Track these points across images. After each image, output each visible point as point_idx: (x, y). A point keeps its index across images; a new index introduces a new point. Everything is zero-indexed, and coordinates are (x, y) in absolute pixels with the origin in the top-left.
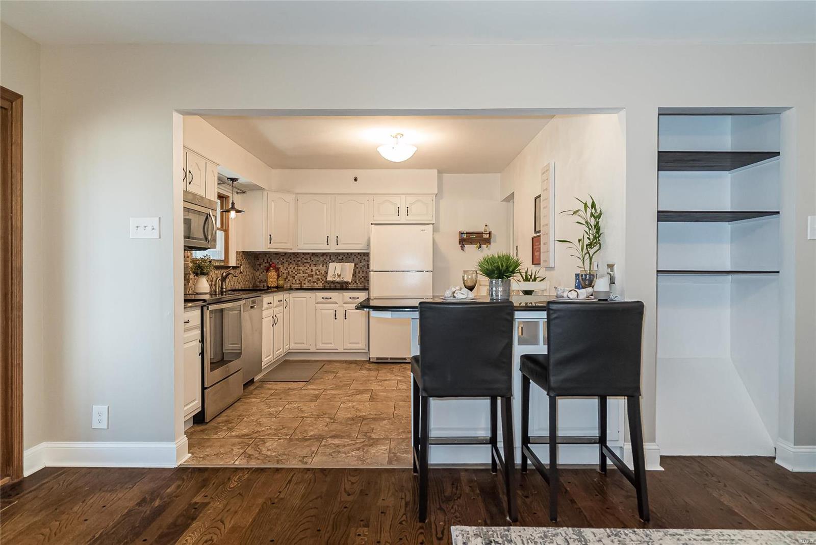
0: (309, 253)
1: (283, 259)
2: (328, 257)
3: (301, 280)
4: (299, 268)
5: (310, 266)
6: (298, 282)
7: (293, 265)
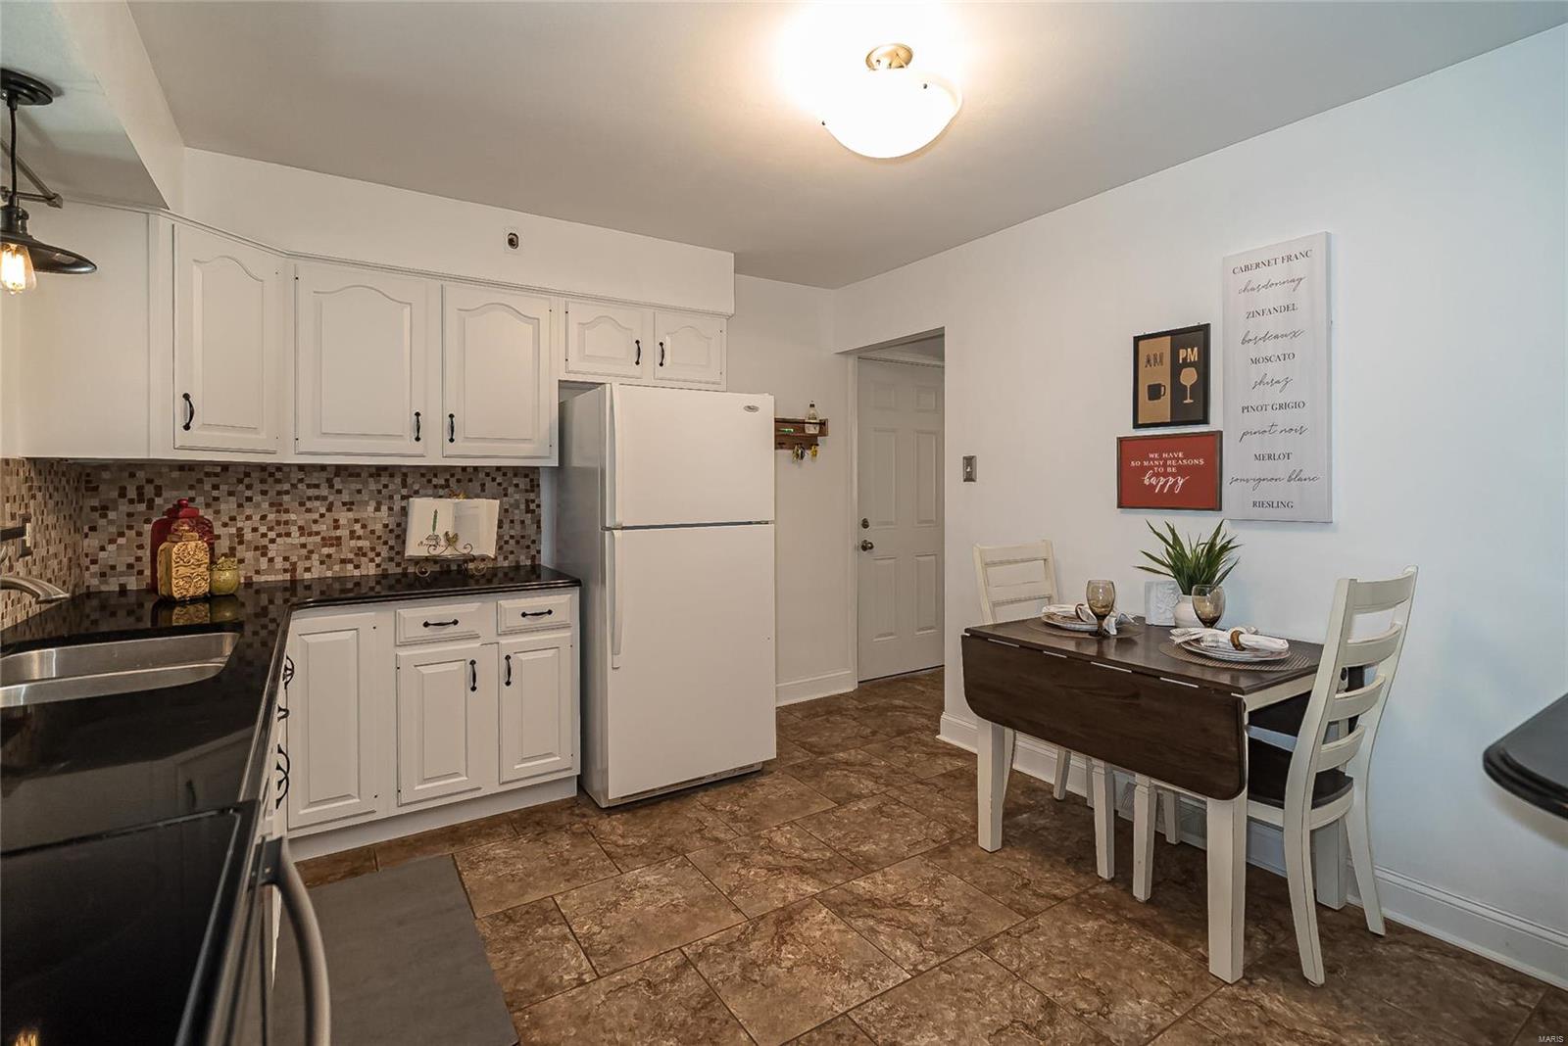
0: (323, 468)
1: (215, 487)
2: (398, 480)
3: (294, 559)
4: (284, 517)
5: (329, 510)
6: (279, 563)
7: (258, 505)
